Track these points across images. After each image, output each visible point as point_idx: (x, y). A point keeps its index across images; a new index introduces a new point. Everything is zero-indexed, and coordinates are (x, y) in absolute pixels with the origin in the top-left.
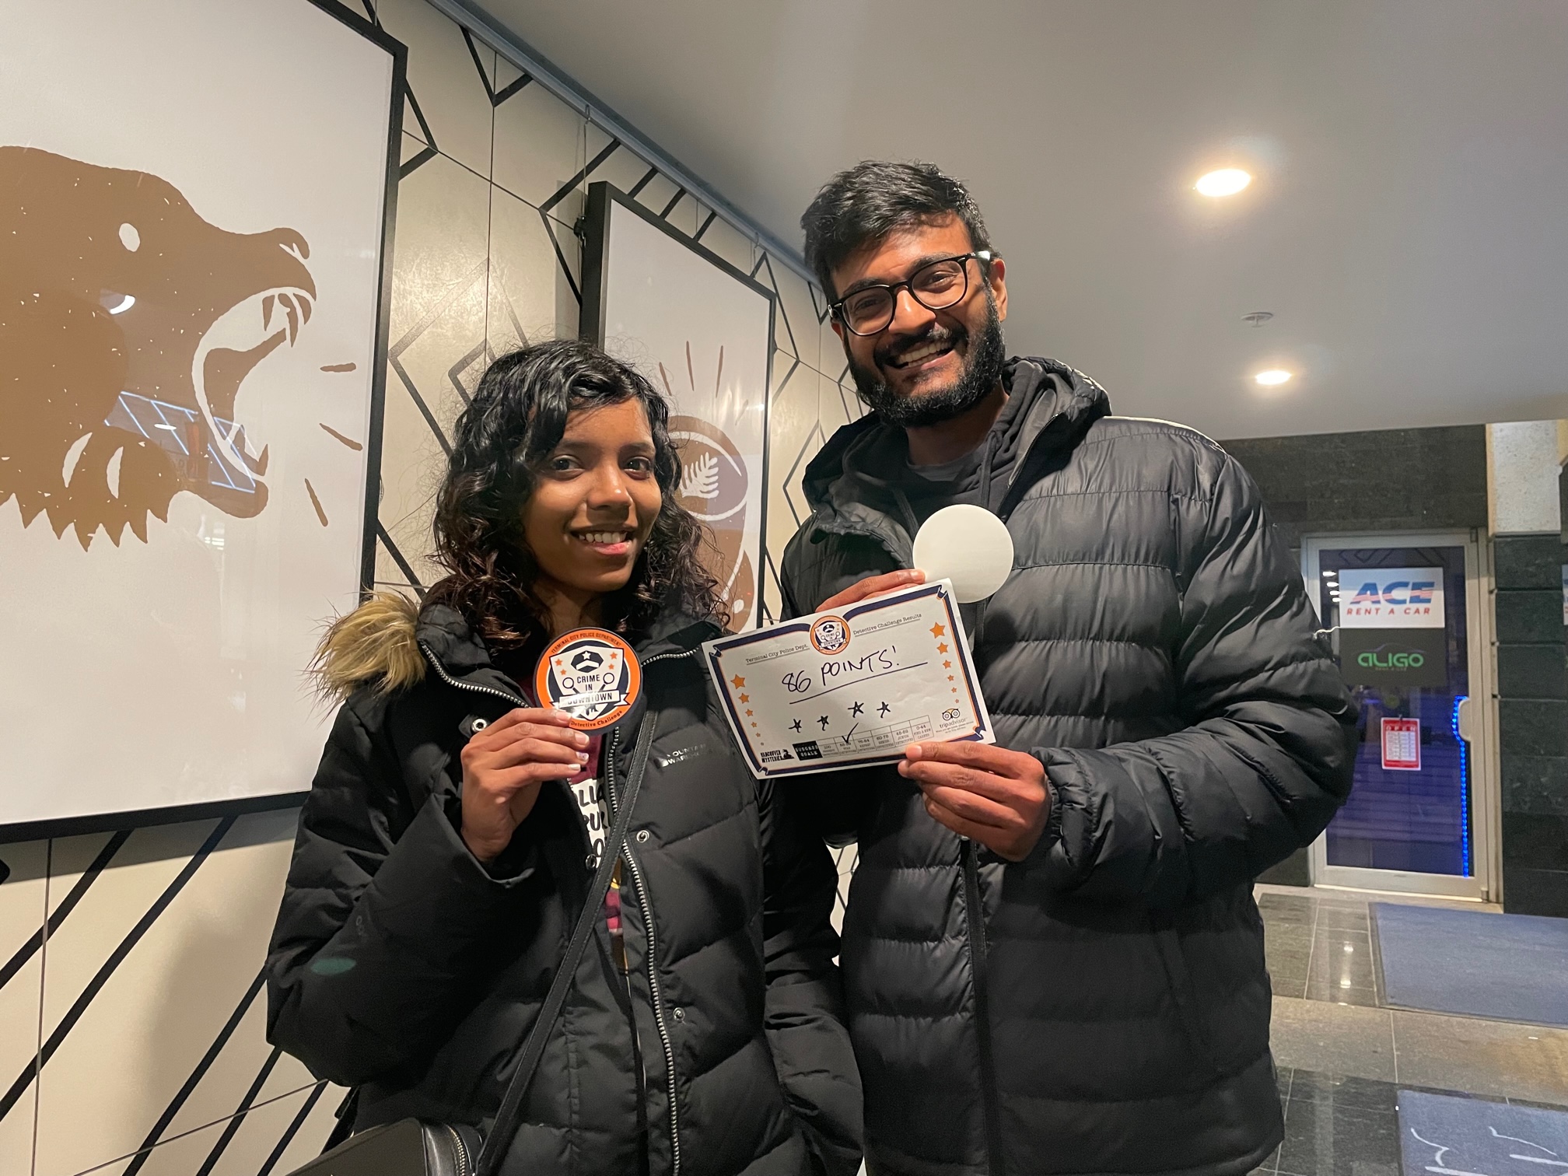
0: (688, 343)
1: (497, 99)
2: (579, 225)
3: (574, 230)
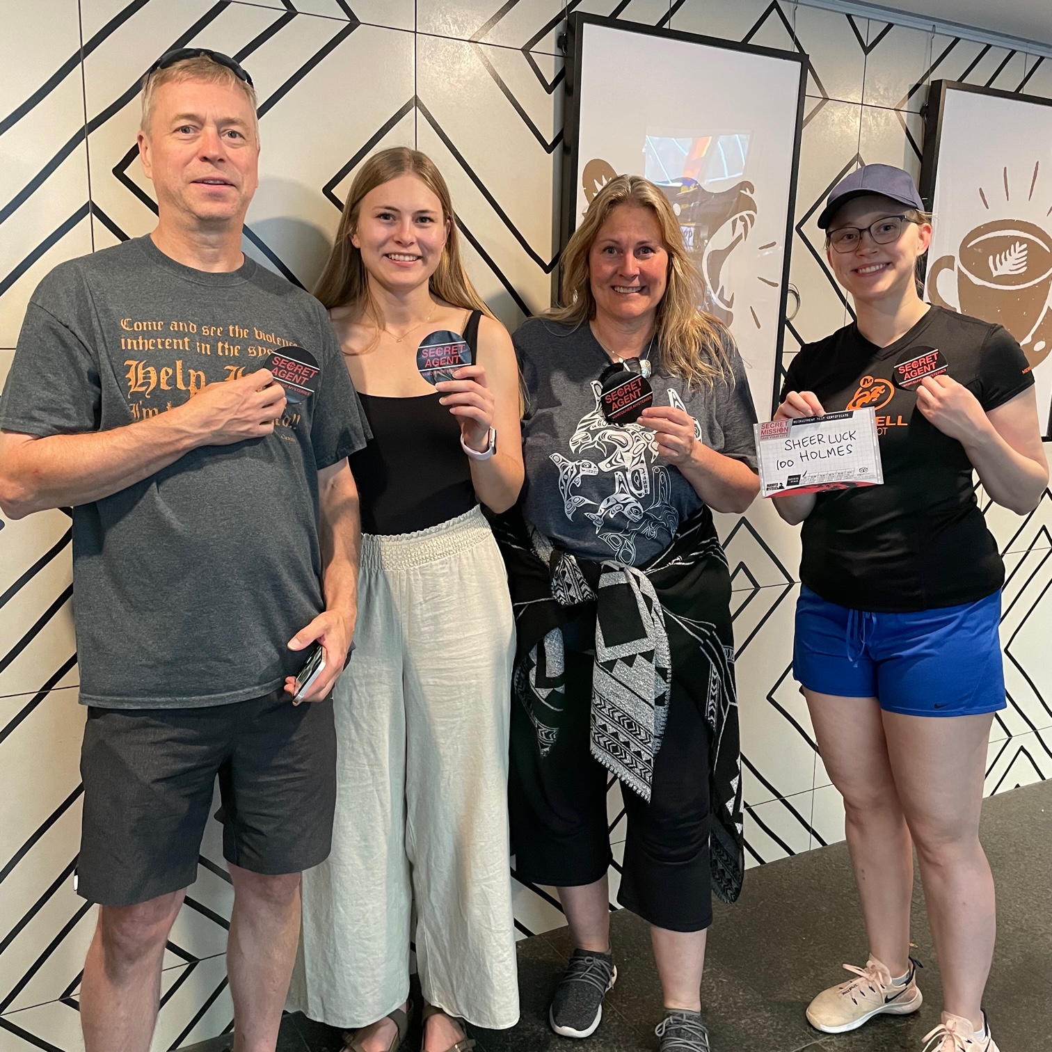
0: (1005, 168)
1: (867, 50)
2: (923, 111)
3: (921, 113)
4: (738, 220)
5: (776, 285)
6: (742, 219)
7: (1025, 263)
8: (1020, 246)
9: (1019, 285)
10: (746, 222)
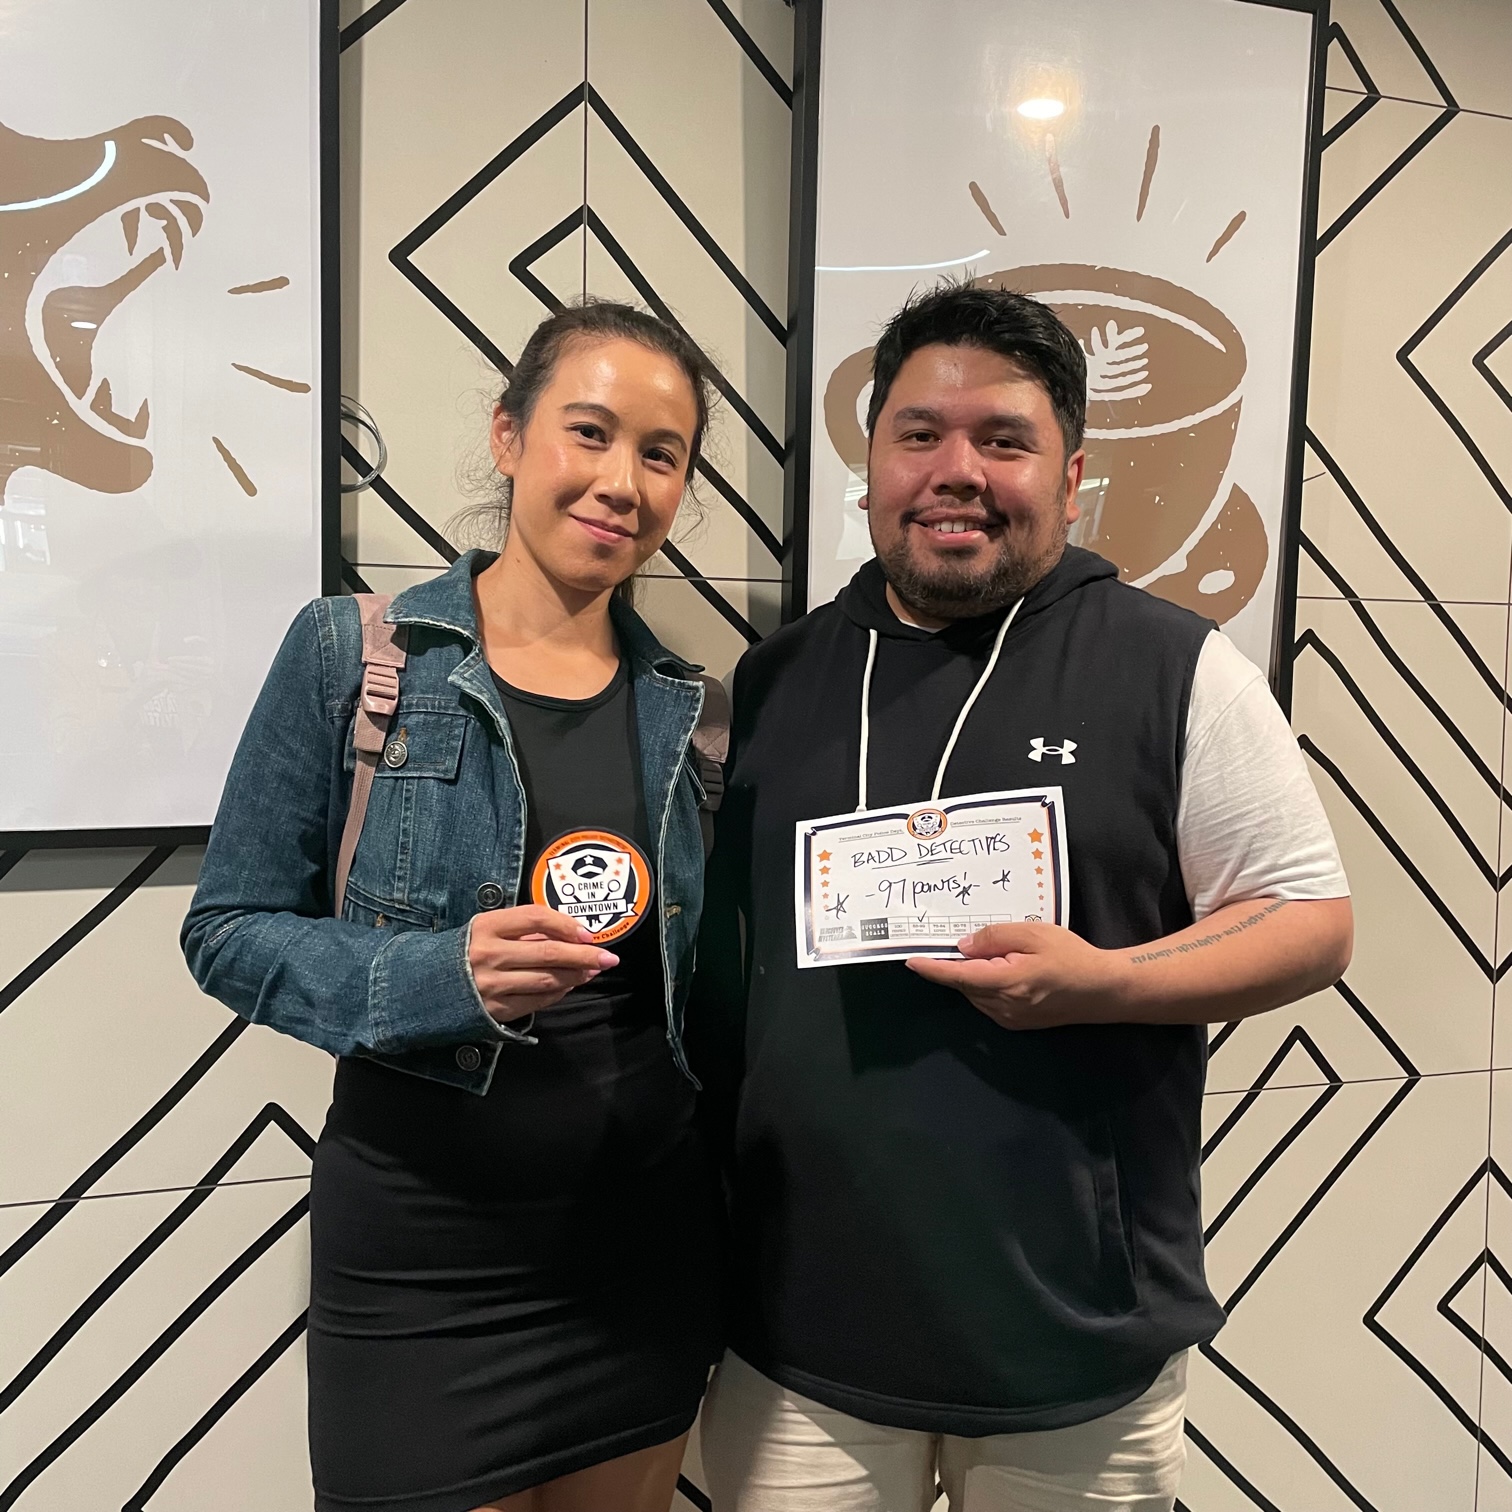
4: (143, 214)
5: (305, 388)
6: (156, 211)
7: (1145, 374)
8: (1119, 333)
9: (1129, 427)
10: (172, 220)
